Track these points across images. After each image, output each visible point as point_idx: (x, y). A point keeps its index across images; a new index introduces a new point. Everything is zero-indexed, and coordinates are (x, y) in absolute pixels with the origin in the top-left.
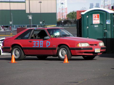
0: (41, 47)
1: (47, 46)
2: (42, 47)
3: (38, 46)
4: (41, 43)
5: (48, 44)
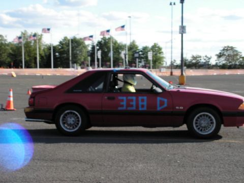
0: (140, 109)
1: (159, 109)
2: (145, 109)
3: (134, 108)
4: (143, 100)
5: (162, 103)
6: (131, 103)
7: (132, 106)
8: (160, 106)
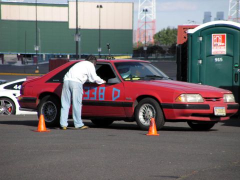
0: (100, 99)
1: (114, 99)
2: (103, 99)
3: (95, 99)
4: (102, 91)
5: (116, 93)
6: (93, 93)
7: (93, 96)
8: (115, 97)
